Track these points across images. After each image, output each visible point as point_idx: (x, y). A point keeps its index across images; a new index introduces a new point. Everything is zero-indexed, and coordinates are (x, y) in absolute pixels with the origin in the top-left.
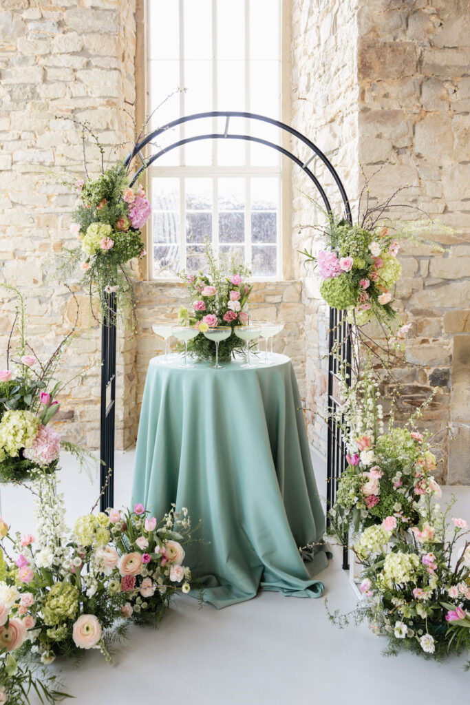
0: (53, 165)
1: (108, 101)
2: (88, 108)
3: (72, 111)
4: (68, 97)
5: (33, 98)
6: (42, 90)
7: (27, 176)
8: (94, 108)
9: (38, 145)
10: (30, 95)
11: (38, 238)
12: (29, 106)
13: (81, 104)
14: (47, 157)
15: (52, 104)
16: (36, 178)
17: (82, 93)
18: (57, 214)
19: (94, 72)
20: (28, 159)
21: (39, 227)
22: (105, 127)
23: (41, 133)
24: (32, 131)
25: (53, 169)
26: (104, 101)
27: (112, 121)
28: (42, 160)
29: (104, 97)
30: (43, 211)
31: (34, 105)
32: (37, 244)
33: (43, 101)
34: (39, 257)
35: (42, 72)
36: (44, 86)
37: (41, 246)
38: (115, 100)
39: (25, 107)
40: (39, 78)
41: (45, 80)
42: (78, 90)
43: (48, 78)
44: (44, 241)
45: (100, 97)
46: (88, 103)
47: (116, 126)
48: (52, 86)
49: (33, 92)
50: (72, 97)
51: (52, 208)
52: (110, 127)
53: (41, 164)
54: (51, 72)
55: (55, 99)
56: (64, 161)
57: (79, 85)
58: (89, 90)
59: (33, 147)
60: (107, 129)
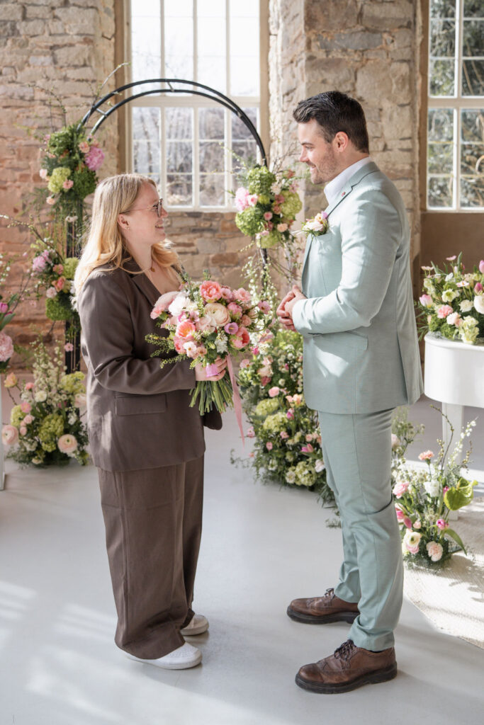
0: (32, 99)
1: (85, 39)
2: (65, 45)
3: (51, 48)
4: (47, 34)
5: (13, 34)
6: (21, 26)
7: (8, 110)
8: (71, 45)
9: (18, 80)
10: (10, 32)
11: (18, 169)
12: (9, 42)
13: (59, 40)
14: (27, 92)
15: (32, 41)
16: (17, 111)
17: (61, 31)
18: (37, 146)
19: (72, 10)
20: (9, 94)
21: (19, 158)
22: (82, 63)
23: (21, 69)
24: (13, 67)
25: (33, 103)
26: (81, 39)
27: (89, 58)
28: (22, 94)
29: (81, 35)
30: (24, 143)
31: (14, 42)
32: (17, 174)
33: (23, 37)
34: (19, 187)
35: (22, 10)
36: (24, 24)
37: (21, 176)
38: (91, 38)
39: (5, 44)
40: (19, 16)
41: (24, 18)
42: (56, 27)
43: (28, 16)
44: (24, 172)
45: (78, 34)
46: (66, 40)
47: (93, 63)
48: (31, 24)
49: (14, 28)
50: (50, 35)
51: (32, 141)
52: (88, 63)
53: (22, 98)
54: (30, 10)
55: (34, 36)
56: (43, 96)
57: (57, 23)
58: (67, 27)
59: (13, 82)
60: (85, 65)
